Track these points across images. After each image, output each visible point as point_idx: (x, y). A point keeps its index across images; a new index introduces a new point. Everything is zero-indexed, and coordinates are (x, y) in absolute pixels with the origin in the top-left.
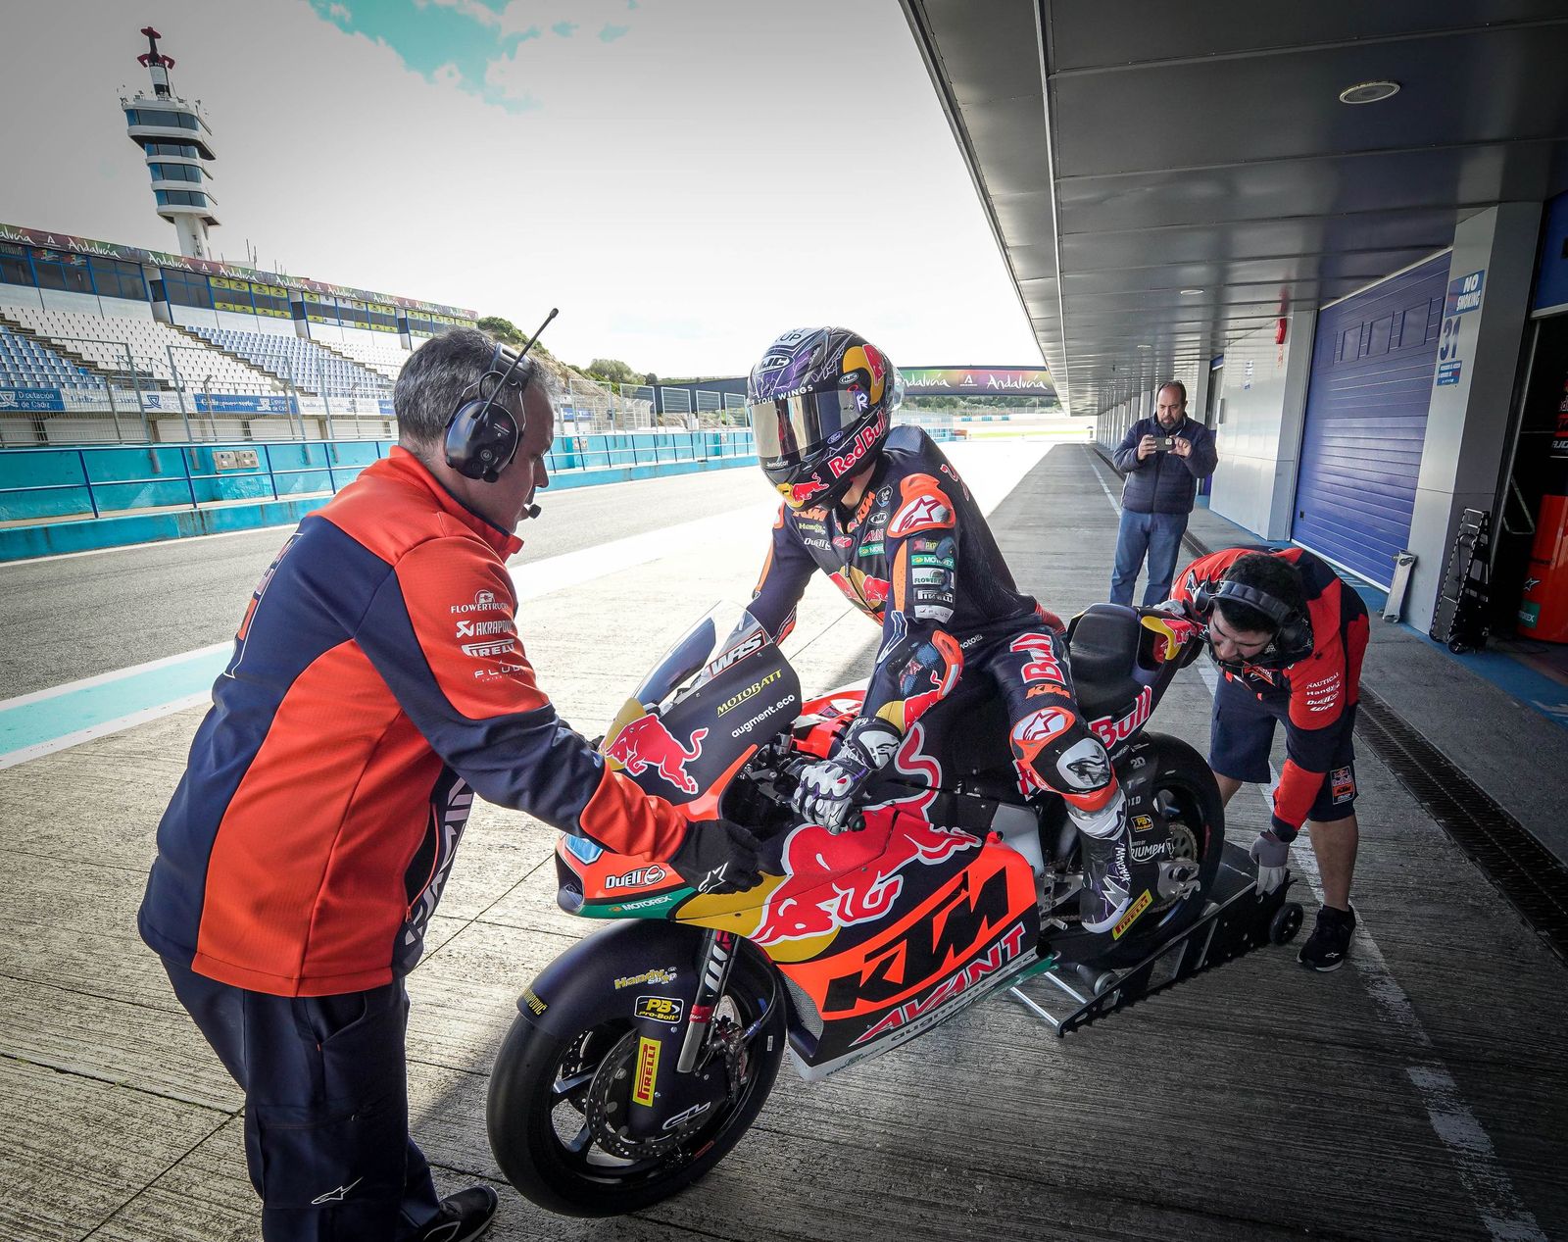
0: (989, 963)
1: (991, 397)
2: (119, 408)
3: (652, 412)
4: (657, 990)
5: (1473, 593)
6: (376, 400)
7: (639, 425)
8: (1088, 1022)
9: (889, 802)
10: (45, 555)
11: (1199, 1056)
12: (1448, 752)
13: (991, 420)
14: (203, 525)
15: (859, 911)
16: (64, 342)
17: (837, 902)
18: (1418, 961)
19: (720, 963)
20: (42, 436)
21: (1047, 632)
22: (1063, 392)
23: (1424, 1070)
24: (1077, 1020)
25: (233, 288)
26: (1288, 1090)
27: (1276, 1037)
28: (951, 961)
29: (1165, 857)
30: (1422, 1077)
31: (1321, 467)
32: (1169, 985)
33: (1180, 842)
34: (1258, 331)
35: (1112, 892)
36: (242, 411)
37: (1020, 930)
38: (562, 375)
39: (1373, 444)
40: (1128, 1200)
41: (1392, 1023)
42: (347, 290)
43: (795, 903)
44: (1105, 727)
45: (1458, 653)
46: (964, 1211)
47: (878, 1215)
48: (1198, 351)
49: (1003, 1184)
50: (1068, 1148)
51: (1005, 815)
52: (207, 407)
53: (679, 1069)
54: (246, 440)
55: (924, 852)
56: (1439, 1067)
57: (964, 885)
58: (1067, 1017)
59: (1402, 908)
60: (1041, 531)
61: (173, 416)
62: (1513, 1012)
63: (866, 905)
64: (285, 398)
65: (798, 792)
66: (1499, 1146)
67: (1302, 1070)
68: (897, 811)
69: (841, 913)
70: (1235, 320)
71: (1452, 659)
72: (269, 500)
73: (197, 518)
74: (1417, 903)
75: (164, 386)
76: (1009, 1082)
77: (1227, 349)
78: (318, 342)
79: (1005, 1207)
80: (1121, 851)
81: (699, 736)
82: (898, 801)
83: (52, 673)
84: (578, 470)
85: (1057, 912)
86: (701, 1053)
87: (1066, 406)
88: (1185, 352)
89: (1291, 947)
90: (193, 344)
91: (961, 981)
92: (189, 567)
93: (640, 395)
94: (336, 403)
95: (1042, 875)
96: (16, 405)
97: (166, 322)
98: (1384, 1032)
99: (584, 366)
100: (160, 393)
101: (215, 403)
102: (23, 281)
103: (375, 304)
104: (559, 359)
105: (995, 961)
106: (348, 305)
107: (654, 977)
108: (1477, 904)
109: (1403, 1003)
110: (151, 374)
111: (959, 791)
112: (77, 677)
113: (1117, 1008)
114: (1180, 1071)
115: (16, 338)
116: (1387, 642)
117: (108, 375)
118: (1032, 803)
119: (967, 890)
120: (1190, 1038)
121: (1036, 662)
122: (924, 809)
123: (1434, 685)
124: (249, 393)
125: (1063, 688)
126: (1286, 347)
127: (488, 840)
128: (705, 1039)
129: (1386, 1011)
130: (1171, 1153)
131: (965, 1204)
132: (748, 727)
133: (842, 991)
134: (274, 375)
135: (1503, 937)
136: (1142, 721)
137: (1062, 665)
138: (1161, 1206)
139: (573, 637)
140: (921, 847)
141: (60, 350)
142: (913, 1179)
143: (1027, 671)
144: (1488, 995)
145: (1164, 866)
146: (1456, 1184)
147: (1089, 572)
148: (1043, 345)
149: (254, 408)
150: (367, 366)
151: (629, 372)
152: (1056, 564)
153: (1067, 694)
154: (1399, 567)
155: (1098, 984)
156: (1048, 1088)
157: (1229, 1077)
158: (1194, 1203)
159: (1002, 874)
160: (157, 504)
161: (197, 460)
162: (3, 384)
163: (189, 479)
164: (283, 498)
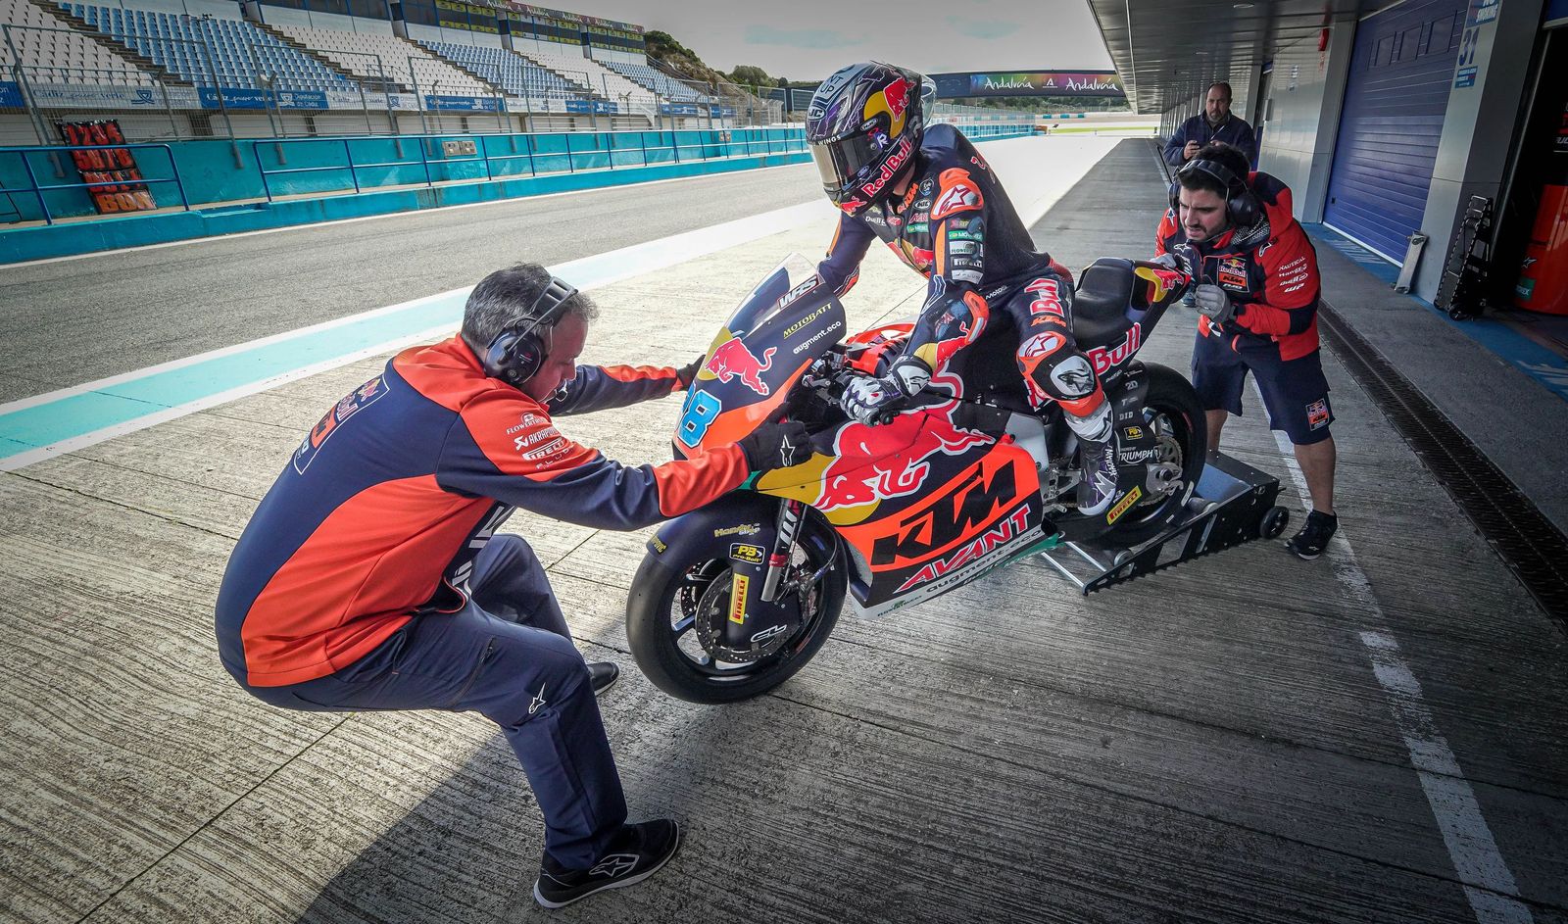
0: (1002, 535)
1: (1069, 98)
2: (370, 107)
3: (783, 110)
4: (745, 539)
5: (1476, 269)
6: (564, 100)
7: (773, 121)
8: (1108, 585)
9: (922, 408)
10: (321, 221)
11: (1194, 614)
12: (1435, 399)
13: (1068, 117)
14: (436, 200)
15: (895, 488)
16: (328, 54)
17: (877, 480)
18: (1382, 556)
19: (791, 524)
20: (312, 129)
21: (1055, 278)
22: (1131, 93)
23: (1374, 634)
24: (1099, 584)
25: (453, 8)
26: (1262, 642)
27: (1256, 604)
28: (969, 530)
29: (1153, 461)
30: (1371, 639)
31: (1352, 160)
32: (1174, 563)
33: (1168, 451)
34: (1304, 40)
35: (1102, 483)
36: (460, 109)
37: (1025, 510)
38: (711, 79)
39: (1398, 139)
40: (1126, 707)
41: (1354, 600)
42: (542, 9)
43: (845, 479)
44: (1100, 355)
45: (1458, 319)
46: (1003, 706)
47: (941, 704)
48: (1251, 57)
49: (1033, 691)
50: (1085, 670)
51: (1016, 422)
52: (435, 106)
53: (762, 598)
54: (464, 133)
55: (946, 445)
56: (1386, 633)
57: (980, 472)
58: (1090, 581)
59: (1375, 517)
60: (1104, 212)
61: (409, 113)
62: (1454, 597)
63: (900, 483)
64: (494, 99)
65: (845, 394)
66: (1426, 690)
67: (1275, 628)
68: (927, 414)
69: (881, 488)
70: (1285, 30)
71: (1452, 325)
72: (485, 180)
73: (432, 194)
74: (1389, 514)
75: (402, 89)
76: (1044, 623)
77: (1277, 56)
78: (519, 53)
79: (1035, 705)
80: (1110, 451)
81: (770, 352)
82: (928, 407)
83: (335, 309)
84: (723, 158)
85: (1060, 499)
86: (779, 590)
87: (1134, 105)
88: (1240, 58)
89: (1278, 541)
90: (423, 55)
91: (978, 545)
92: (426, 232)
93: (774, 96)
94: (533, 103)
95: (1047, 470)
96: (293, 104)
97: (403, 37)
98: (1346, 606)
99: (729, 72)
100: (399, 95)
101: (440, 102)
102: (296, 4)
103: (563, 21)
104: (708, 66)
105: (1006, 533)
106: (542, 22)
107: (744, 530)
108: (1439, 517)
109: (1365, 586)
110: (392, 80)
111: (979, 402)
112: (353, 312)
113: (1132, 577)
114: (1178, 624)
115: (292, 51)
116: (1396, 309)
117: (361, 81)
118: (1039, 414)
119: (982, 476)
120: (1188, 601)
121: (1042, 299)
122: (949, 414)
123: (1432, 346)
124: (467, 95)
125: (1061, 319)
126: (1328, 54)
127: (657, 438)
128: (782, 579)
129: (1349, 591)
130: (1164, 678)
131: (1004, 701)
132: (806, 345)
133: (884, 549)
134: (484, 80)
135: (1457, 543)
136: (1133, 351)
137: (1064, 304)
138: (1152, 713)
139: (719, 290)
140: (943, 441)
141: (324, 61)
142: (967, 683)
143: (1034, 307)
144: (1436, 584)
145: (1152, 468)
146: (1387, 714)
147: (1142, 247)
148: (1113, 52)
149: (470, 107)
150: (557, 72)
151: (765, 76)
152: (1115, 240)
153: (1064, 324)
154: (1412, 246)
155: (1117, 559)
156: (1073, 629)
157: (1215, 630)
158: (1177, 713)
159: (1010, 466)
160: (401, 183)
161: (431, 148)
162: (283, 88)
163: (425, 163)
164: (495, 180)
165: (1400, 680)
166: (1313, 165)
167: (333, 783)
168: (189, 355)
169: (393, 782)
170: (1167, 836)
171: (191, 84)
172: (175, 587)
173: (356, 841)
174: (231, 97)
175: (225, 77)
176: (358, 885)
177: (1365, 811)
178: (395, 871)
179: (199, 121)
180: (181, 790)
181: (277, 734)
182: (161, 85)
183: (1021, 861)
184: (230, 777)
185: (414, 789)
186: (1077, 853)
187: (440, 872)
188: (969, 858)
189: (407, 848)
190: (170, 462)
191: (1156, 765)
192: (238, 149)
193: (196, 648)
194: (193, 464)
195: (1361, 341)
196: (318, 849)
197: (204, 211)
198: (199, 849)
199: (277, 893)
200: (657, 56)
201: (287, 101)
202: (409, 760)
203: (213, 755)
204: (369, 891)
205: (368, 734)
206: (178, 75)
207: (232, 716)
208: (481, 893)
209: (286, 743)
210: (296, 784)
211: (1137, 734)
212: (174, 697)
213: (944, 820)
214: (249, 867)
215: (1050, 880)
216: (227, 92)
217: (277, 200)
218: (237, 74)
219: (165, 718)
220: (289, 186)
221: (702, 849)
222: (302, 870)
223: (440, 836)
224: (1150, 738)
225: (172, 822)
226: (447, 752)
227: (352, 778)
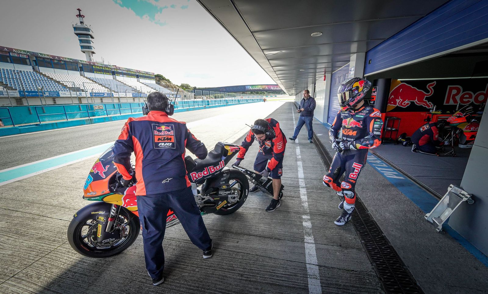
1: (272, 92)
2: (73, 96)
3: (195, 96)
6: (131, 93)
7: (191, 99)
10: (56, 129)
13: (272, 97)
14: (91, 122)
20: (55, 103)
22: (285, 91)
23: (306, 216)
25: (98, 68)
30: (304, 217)
34: (321, 78)
36: (101, 96)
38: (174, 87)
41: (303, 209)
42: (125, 68)
48: (312, 82)
52: (92, 95)
54: (101, 103)
56: (308, 215)
61: (84, 97)
62: (326, 207)
64: (110, 93)
66: (313, 226)
70: (318, 75)
72: (106, 116)
73: (90, 120)
78: (118, 80)
83: (58, 153)
87: (287, 94)
92: (88, 131)
93: (192, 91)
94: (122, 94)
96: (49, 95)
97: (83, 76)
98: (301, 210)
99: (179, 85)
100: (82, 92)
101: (94, 94)
103: (131, 71)
104: (173, 84)
106: (125, 72)
109: (307, 206)
110: (80, 88)
112: (63, 153)
117: (70, 88)
124: (102, 92)
126: (326, 81)
129: (303, 207)
134: (108, 88)
138: (250, 235)
141: (59, 83)
146: (302, 232)
149: (103, 96)
150: (129, 86)
151: (190, 86)
160: (81, 117)
161: (90, 108)
162: (46, 91)
163: (88, 112)
164: (109, 116)
165: (308, 225)
166: (324, 109)
167: (47, 265)
168: (13, 167)
169: (63, 263)
170: (246, 259)
171: (16, 89)
172: (6, 225)
173: (52, 276)
174: (29, 93)
175: (27, 88)
176: (51, 285)
177: (290, 251)
178: (61, 281)
179: (19, 100)
180: (5, 270)
181: (33, 256)
182: (6, 90)
183: (212, 267)
184: (19, 266)
185: (68, 264)
186: (225, 264)
187: (72, 281)
188: (200, 267)
189: (65, 277)
190: (6, 195)
191: (248, 246)
192: (30, 109)
193: (12, 239)
194: (13, 195)
195: (326, 151)
196: (42, 279)
197: (19, 127)
198: (10, 282)
199: (30, 289)
200: (159, 81)
201: (47, 94)
202: (67, 259)
203: (15, 262)
204: (54, 286)
205: (57, 254)
206: (12, 87)
207: (21, 253)
208: (82, 284)
209: (35, 258)
210: (37, 266)
211: (245, 240)
212: (5, 250)
213: (196, 260)
214: (23, 284)
215: (217, 270)
216: (28, 92)
217: (42, 123)
218: (31, 87)
219: (2, 255)
220: (46, 119)
221: (138, 271)
222: (37, 284)
223: (74, 274)
224: (248, 240)
225: (2, 277)
226: (78, 256)
227: (52, 264)
